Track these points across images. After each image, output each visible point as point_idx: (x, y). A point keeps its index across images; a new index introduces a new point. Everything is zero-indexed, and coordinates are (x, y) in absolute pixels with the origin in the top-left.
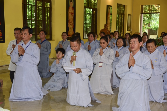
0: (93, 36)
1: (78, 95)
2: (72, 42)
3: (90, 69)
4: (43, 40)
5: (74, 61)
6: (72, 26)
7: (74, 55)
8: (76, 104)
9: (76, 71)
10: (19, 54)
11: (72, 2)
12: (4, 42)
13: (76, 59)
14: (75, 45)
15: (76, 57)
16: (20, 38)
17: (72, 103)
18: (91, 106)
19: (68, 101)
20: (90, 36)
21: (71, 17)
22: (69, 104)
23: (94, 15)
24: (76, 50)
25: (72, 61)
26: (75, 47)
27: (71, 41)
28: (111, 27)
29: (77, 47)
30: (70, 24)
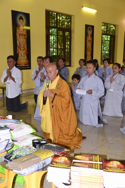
4: (62, 67)
6: (90, 52)
10: (41, 79)
11: (90, 30)
12: (30, 68)
16: (42, 66)
21: (89, 44)
23: (112, 41)
30: (88, 51)
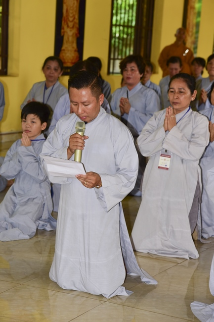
0: (136, 68)
1: (87, 259)
2: (75, 90)
3: (129, 179)
5: (78, 152)
7: (80, 133)
8: (79, 287)
9: (85, 179)
13: (83, 143)
14: (85, 99)
15: (85, 137)
17: (65, 283)
18: (125, 293)
19: (52, 275)
20: (129, 69)
21: (71, 2)
22: (56, 286)
24: (85, 114)
25: (71, 150)
26: (83, 107)
27: (73, 87)
28: (197, 38)
29: (90, 106)
30: (68, 26)
